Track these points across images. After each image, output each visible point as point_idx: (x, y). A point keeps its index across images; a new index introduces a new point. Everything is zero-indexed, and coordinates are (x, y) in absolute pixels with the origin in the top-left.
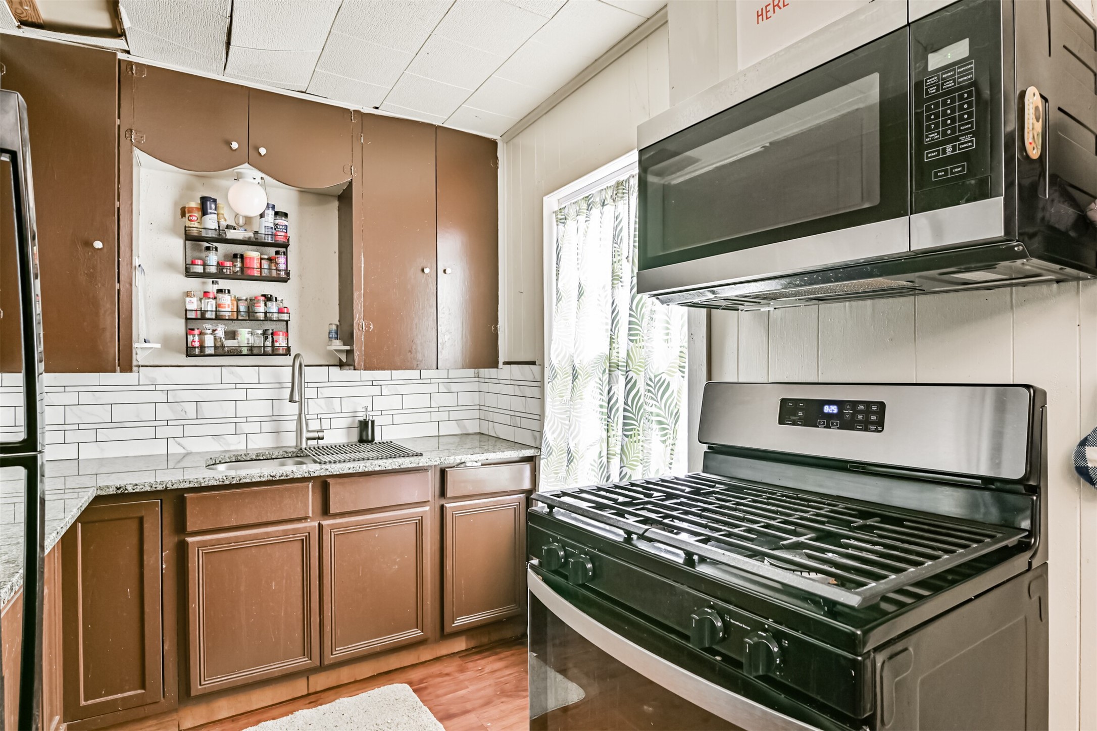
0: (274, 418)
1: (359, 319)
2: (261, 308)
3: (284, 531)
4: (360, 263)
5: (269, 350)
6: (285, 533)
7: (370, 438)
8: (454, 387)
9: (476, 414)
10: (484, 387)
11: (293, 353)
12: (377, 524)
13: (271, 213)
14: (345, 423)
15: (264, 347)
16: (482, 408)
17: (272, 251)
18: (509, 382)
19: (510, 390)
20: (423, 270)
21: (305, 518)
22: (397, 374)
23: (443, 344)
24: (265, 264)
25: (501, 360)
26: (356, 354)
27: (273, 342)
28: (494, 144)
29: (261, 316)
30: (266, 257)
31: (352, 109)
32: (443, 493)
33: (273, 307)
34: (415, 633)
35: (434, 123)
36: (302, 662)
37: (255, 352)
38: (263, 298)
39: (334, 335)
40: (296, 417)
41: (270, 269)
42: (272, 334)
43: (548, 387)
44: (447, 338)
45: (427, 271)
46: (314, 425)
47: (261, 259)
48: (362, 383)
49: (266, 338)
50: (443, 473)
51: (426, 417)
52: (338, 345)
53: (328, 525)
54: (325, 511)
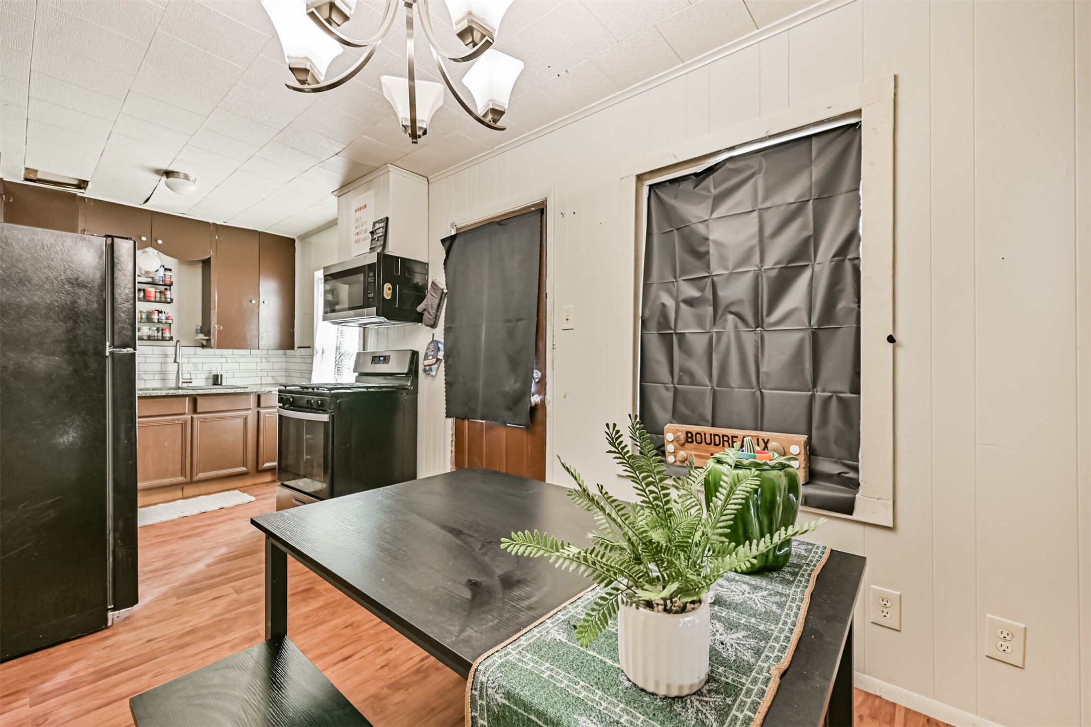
0: (162, 372)
1: (214, 324)
2: (155, 317)
3: (173, 419)
4: (215, 296)
5: (160, 338)
6: (173, 420)
7: (219, 383)
8: (271, 360)
9: (284, 374)
10: (288, 360)
11: (175, 339)
12: (223, 418)
13: (162, 269)
14: (205, 375)
15: (157, 336)
16: (287, 370)
17: (162, 288)
18: (299, 357)
19: (299, 360)
20: (251, 301)
21: (184, 414)
22: (236, 351)
23: (262, 337)
24: (158, 295)
25: (296, 346)
26: (212, 341)
27: (162, 334)
28: (293, 241)
29: (156, 321)
30: (158, 291)
31: (211, 222)
32: (259, 405)
33: (163, 316)
34: (243, 469)
35: (258, 230)
36: (181, 479)
37: (152, 338)
38: (157, 312)
39: (199, 331)
40: (176, 372)
41: (161, 297)
42: (162, 330)
43: (315, 357)
44: (264, 334)
45: (253, 302)
46: (187, 376)
47: (156, 292)
48: (215, 356)
49: (158, 332)
50: (259, 396)
51: (254, 374)
52: (201, 336)
53: (196, 417)
54: (195, 411)
